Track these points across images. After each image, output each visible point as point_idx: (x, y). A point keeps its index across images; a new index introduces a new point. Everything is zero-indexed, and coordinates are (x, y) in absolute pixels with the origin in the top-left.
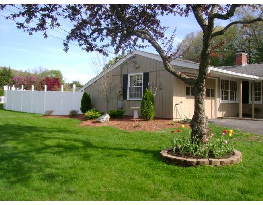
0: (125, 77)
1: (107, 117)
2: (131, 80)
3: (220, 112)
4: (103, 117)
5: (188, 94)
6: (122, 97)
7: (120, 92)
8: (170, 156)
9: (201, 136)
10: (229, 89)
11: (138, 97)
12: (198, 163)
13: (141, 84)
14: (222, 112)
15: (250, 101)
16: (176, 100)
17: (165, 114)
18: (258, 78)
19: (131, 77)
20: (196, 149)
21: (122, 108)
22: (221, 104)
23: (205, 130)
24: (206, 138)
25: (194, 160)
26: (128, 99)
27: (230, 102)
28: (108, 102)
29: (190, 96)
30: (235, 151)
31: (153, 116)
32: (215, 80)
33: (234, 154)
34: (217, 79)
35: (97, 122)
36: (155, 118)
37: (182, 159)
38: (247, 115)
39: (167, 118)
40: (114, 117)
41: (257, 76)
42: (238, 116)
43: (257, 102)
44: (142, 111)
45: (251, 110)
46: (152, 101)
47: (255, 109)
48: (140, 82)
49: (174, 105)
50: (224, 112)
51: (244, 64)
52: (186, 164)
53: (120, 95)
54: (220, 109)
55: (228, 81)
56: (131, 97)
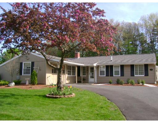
0: (21, 64)
1: (13, 84)
2: (24, 65)
3: (67, 80)
4: (11, 84)
5: (53, 72)
6: (19, 74)
7: (18, 71)
8: (50, 96)
9: (61, 88)
10: (71, 70)
11: (28, 74)
12: (60, 97)
13: (30, 67)
14: (68, 81)
15: (81, 76)
16: (47, 75)
17: (42, 82)
18: (84, 65)
19: (24, 64)
20: (59, 93)
21: (19, 79)
22: (68, 77)
23: (62, 86)
24: (62, 89)
25: (59, 96)
26: (23, 75)
27: (72, 76)
28: (12, 76)
29: (54, 73)
30: (73, 93)
31: (37, 83)
32: (65, 66)
33: (72, 94)
34: (66, 66)
35: (8, 86)
36: (38, 84)
37: (55, 96)
38: (79, 82)
39: (43, 83)
40: (17, 84)
41: (84, 64)
42: (75, 82)
43: (84, 76)
44: (31, 80)
45: (81, 79)
46: (36, 76)
47: (83, 79)
48: (29, 66)
49: (46, 78)
50: (69, 81)
51: (79, 57)
52: (56, 98)
53: (18, 73)
54: (67, 79)
55: (71, 66)
56: (24, 73)
